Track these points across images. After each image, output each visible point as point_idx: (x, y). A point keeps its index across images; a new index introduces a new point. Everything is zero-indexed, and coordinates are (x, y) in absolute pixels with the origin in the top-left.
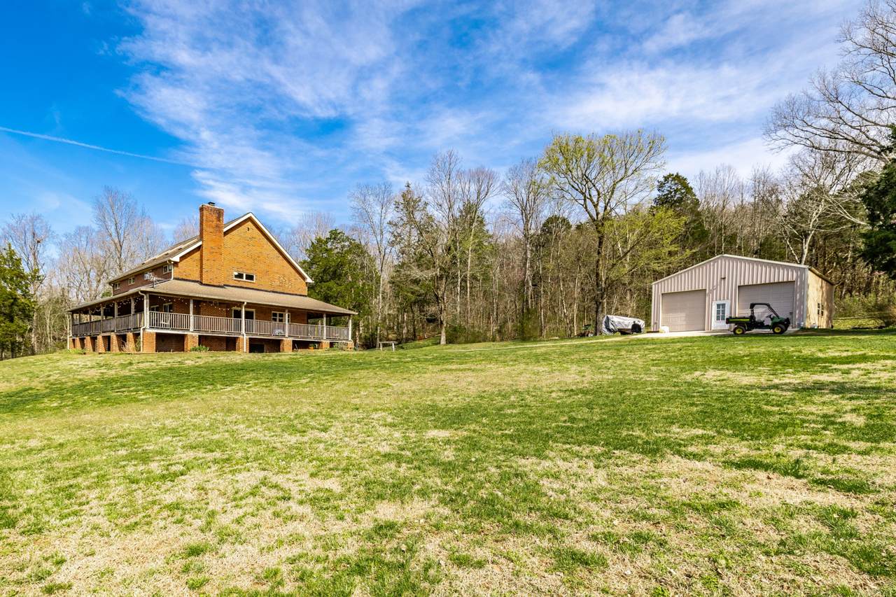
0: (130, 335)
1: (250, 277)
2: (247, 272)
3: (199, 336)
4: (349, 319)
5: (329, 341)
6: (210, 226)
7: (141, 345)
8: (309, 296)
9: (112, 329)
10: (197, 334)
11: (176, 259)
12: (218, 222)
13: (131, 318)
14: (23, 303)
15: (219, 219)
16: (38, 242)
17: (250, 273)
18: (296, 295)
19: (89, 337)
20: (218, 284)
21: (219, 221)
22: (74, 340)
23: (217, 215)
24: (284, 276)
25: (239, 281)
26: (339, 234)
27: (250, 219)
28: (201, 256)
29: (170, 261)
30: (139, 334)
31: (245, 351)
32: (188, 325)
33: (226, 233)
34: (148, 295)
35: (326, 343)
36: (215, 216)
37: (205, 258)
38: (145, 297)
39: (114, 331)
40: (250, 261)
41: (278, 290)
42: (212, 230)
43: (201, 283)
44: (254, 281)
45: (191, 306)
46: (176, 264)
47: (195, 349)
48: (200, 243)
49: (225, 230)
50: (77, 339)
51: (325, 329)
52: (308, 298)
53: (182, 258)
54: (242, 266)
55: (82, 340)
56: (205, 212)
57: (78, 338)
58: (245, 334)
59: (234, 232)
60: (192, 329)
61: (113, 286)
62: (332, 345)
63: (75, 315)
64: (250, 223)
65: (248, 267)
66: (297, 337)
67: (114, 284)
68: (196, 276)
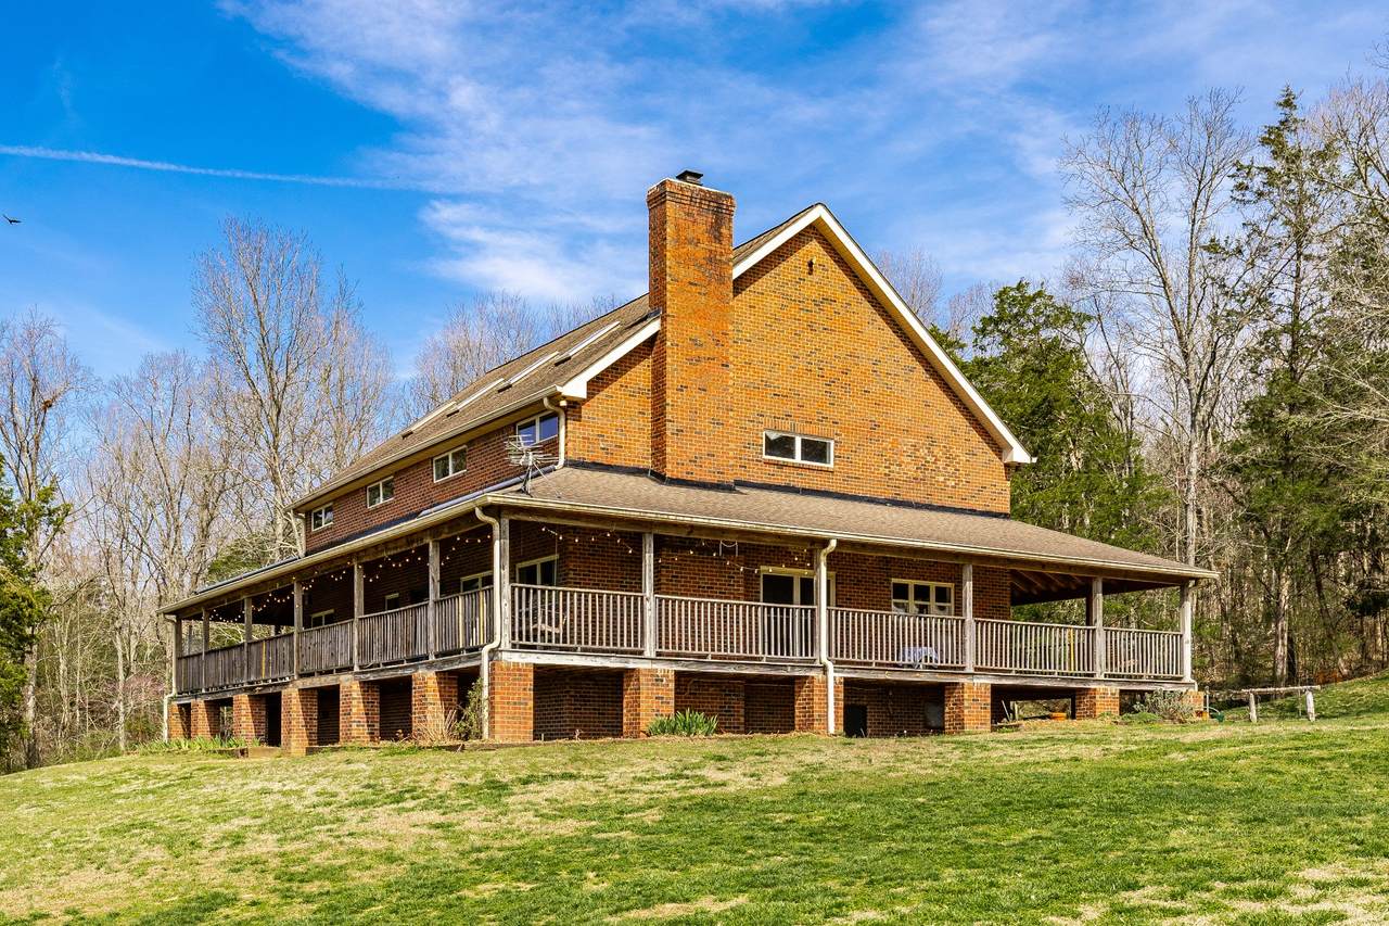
0: (426, 679)
1: (816, 450)
2: (808, 429)
3: (678, 674)
4: (1183, 597)
5: (1115, 688)
6: (687, 261)
7: (486, 714)
8: (1019, 513)
9: (342, 662)
10: (667, 669)
11: (576, 388)
12: (715, 246)
13: (430, 614)
14: (15, 596)
15: (717, 230)
16: (48, 405)
17: (816, 432)
18: (973, 512)
19: (244, 698)
20: (714, 479)
21: (718, 238)
22: (186, 711)
23: (711, 218)
24: (932, 441)
25: (781, 466)
26: (1033, 299)
27: (816, 231)
28: (659, 377)
29: (555, 398)
30: (474, 673)
31: (832, 730)
32: (638, 634)
33: (740, 284)
34: (506, 521)
35: (1107, 693)
36: (705, 220)
37: (672, 380)
38: (496, 531)
39: (351, 669)
40: (816, 390)
41: (913, 497)
42: (692, 274)
43: (659, 477)
44: (831, 466)
45: (649, 558)
46: (575, 405)
47: (663, 728)
48: (653, 327)
49: (737, 272)
50: (199, 705)
51: (1100, 639)
52: (1015, 526)
53: (596, 385)
54: (790, 408)
55: (216, 707)
56: (671, 208)
57: (201, 702)
58: (830, 666)
59: (764, 283)
60: (650, 649)
61: (307, 522)
62: (1130, 703)
63: (185, 625)
64: (814, 248)
65: (810, 410)
66: (1004, 673)
67: (308, 511)
68: (641, 455)
